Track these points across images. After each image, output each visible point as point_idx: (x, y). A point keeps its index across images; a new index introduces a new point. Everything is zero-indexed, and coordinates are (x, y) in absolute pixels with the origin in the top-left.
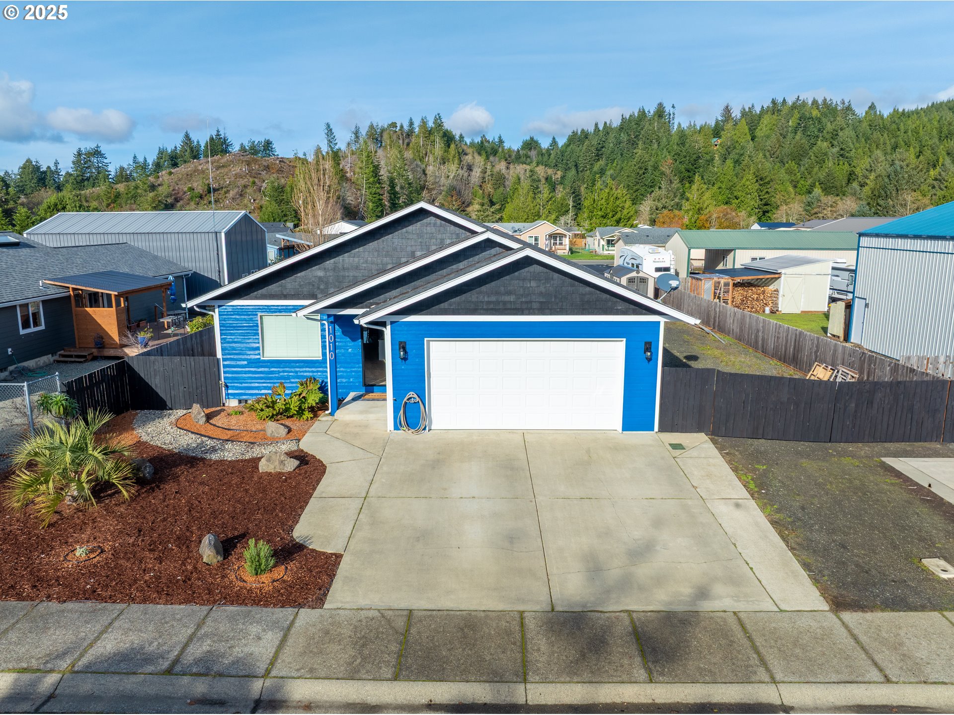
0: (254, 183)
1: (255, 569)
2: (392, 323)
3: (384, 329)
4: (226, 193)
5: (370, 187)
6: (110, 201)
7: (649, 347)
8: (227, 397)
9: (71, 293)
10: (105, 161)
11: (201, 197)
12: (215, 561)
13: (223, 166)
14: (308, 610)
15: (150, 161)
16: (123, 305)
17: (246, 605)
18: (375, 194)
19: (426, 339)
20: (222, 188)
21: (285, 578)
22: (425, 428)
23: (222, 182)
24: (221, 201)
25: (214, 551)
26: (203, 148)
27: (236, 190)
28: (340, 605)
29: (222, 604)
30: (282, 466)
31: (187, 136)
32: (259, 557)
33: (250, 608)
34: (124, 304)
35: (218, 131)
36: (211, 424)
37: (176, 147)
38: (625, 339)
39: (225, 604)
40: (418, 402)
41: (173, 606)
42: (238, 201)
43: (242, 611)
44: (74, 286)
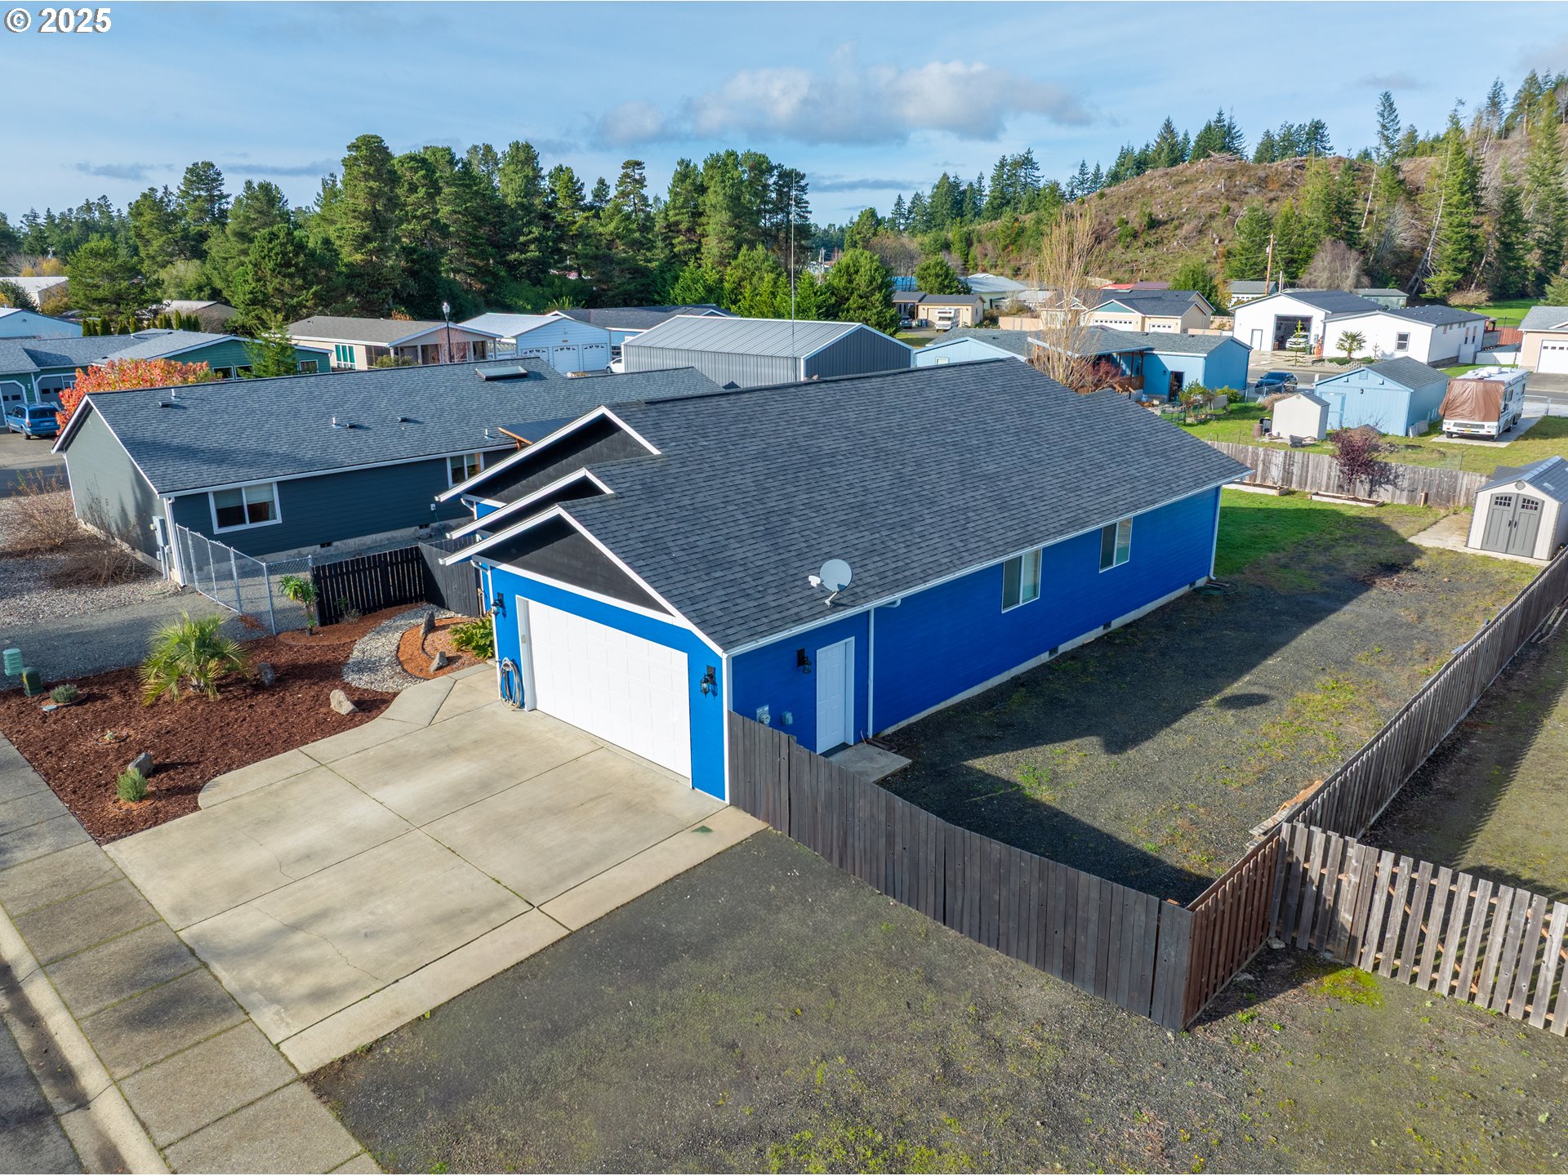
0: (1228, 209)
4: (1176, 228)
5: (1451, 214)
6: (1008, 241)
10: (1037, 173)
11: (1135, 236)
13: (1187, 181)
15: (1104, 170)
18: (1458, 226)
20: (1173, 220)
23: (1174, 210)
24: (1166, 241)
26: (1192, 143)
27: (1194, 223)
31: (1168, 126)
35: (1220, 114)
37: (1147, 146)
42: (1193, 242)
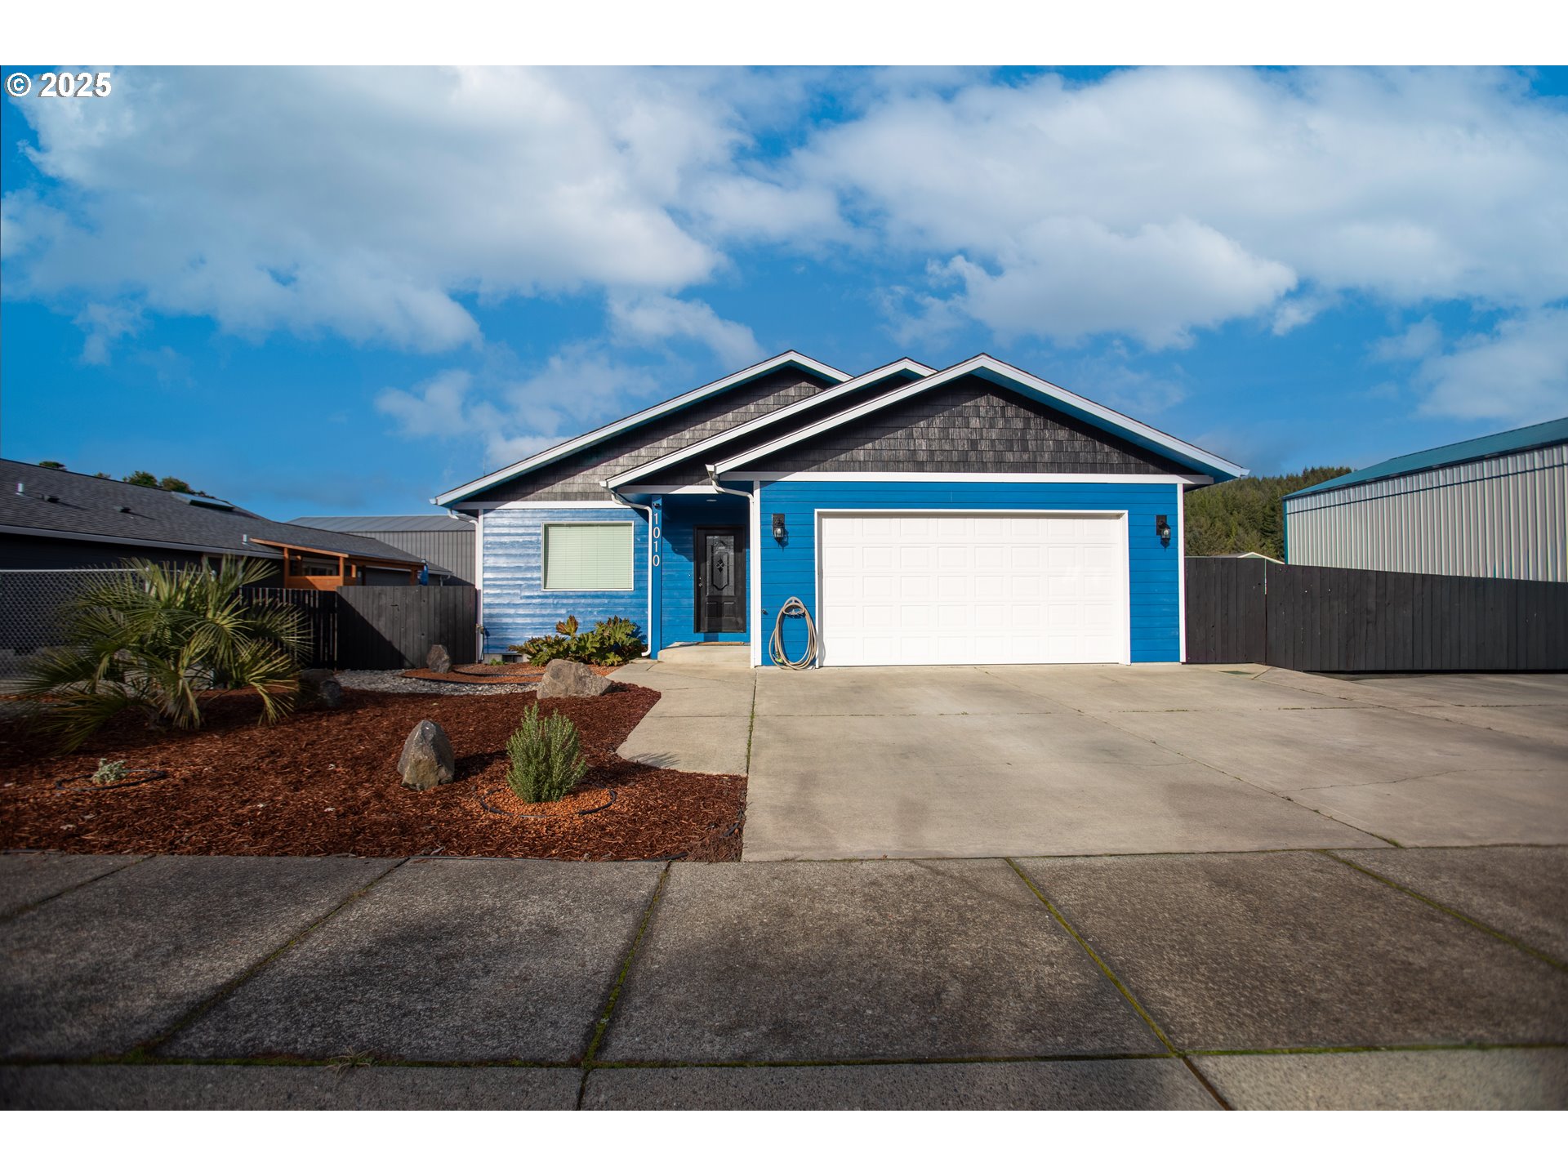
1: (537, 781)
2: (763, 484)
3: (750, 496)
7: (1163, 523)
8: (485, 652)
9: (286, 555)
12: (432, 779)
14: (697, 865)
16: (354, 575)
17: (508, 855)
19: (816, 510)
21: (615, 807)
22: (814, 660)
25: (433, 755)
28: (790, 855)
29: (437, 854)
30: (579, 687)
32: (549, 750)
33: (520, 862)
34: (357, 574)
36: (457, 672)
38: (1126, 512)
39: (444, 853)
40: (804, 614)
41: (286, 859)
43: (493, 868)
44: (291, 547)
